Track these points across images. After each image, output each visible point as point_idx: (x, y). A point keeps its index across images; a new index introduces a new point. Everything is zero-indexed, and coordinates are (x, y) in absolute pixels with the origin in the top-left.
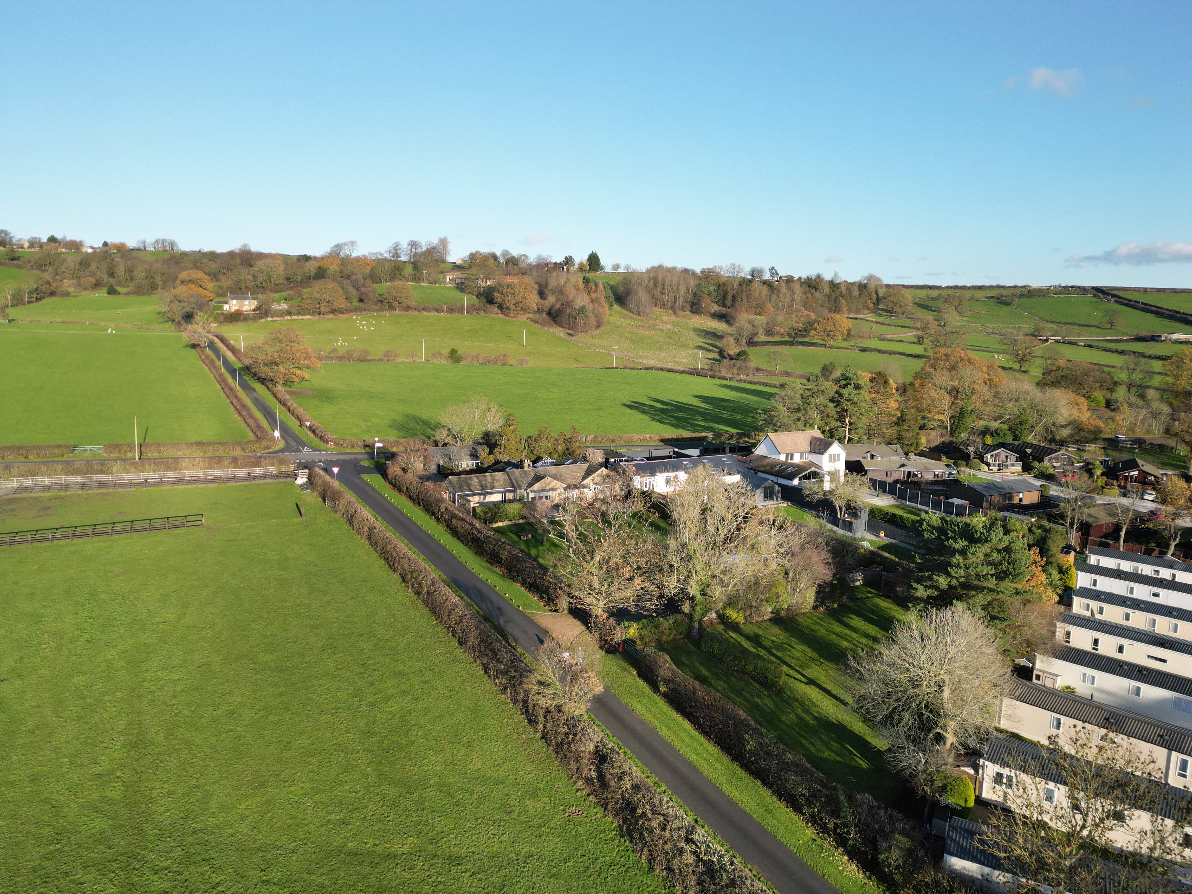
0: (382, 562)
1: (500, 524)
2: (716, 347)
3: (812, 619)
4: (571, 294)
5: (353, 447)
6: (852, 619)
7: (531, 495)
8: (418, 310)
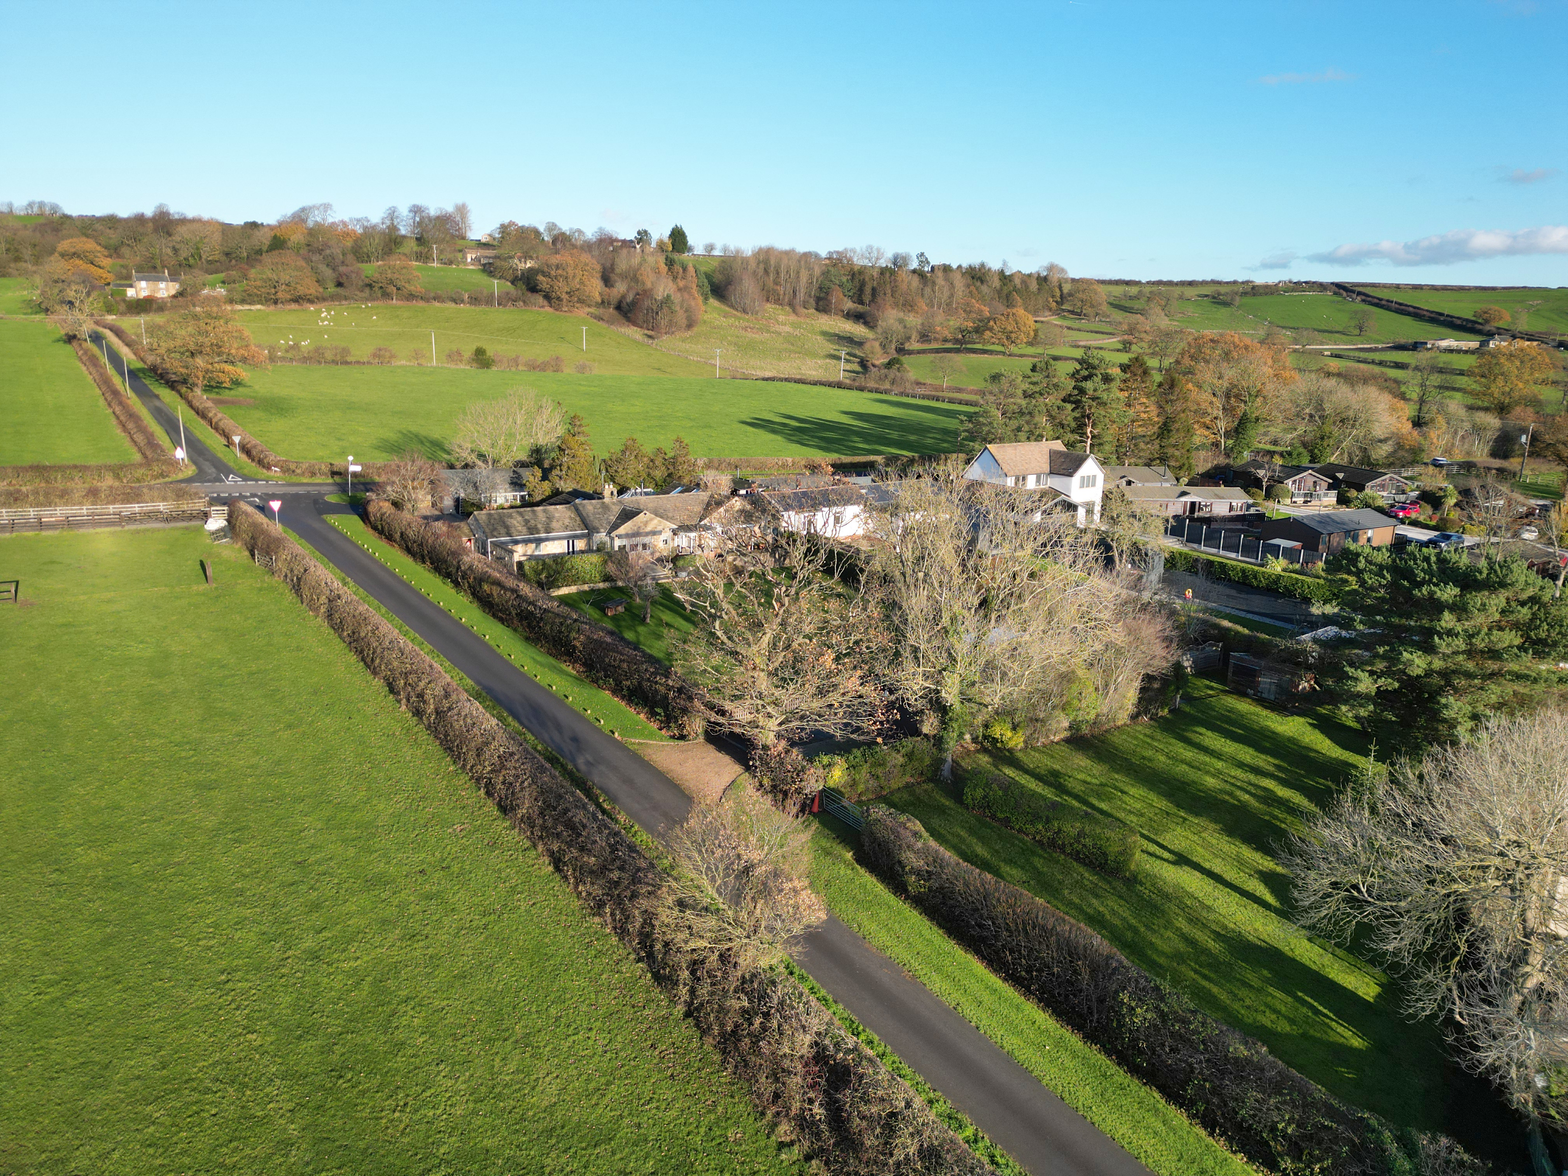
0: (353, 658)
1: (564, 591)
2: (855, 356)
3: (1136, 738)
4: (649, 280)
5: (313, 474)
6: (1201, 734)
7: (618, 543)
8: (427, 300)
